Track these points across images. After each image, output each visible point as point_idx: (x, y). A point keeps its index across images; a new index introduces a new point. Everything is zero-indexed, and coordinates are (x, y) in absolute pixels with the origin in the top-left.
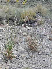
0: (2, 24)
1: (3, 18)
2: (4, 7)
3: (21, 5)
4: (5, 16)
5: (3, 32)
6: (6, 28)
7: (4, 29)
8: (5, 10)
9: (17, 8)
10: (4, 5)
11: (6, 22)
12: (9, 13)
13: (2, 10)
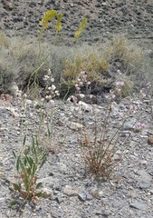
0: (9, 92)
1: (11, 75)
2: (14, 42)
3: (66, 38)
4: (16, 71)
5: (11, 119)
6: (18, 106)
7: (13, 109)
8: (19, 53)
9: (53, 46)
10: (15, 38)
11: (20, 87)
12: (29, 62)
13: (7, 51)
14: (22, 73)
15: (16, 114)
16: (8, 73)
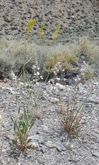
0: (8, 77)
1: (10, 66)
2: (12, 43)
3: (47, 40)
4: (13, 63)
5: (10, 96)
7: (11, 89)
8: (15, 51)
9: (38, 46)
10: (12, 41)
11: (16, 74)
12: (21, 57)
13: (7, 49)
14: (17, 64)
15: (13, 92)
16: (7, 64)
